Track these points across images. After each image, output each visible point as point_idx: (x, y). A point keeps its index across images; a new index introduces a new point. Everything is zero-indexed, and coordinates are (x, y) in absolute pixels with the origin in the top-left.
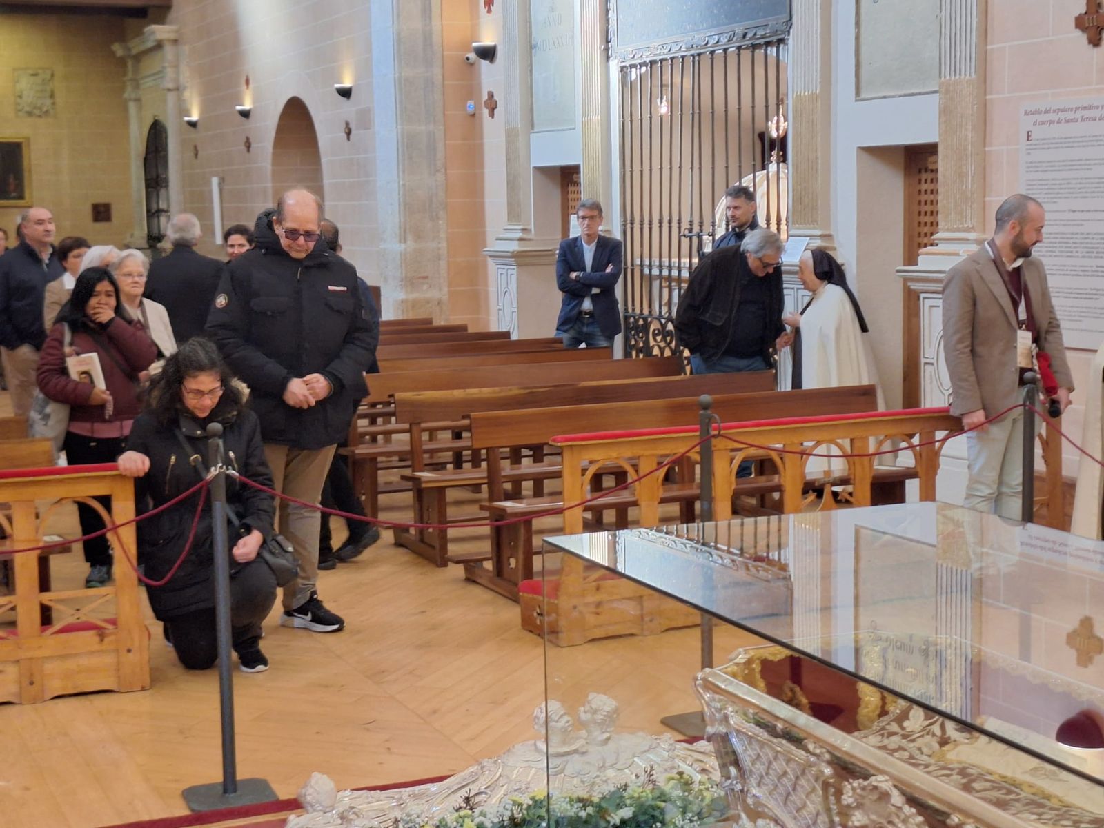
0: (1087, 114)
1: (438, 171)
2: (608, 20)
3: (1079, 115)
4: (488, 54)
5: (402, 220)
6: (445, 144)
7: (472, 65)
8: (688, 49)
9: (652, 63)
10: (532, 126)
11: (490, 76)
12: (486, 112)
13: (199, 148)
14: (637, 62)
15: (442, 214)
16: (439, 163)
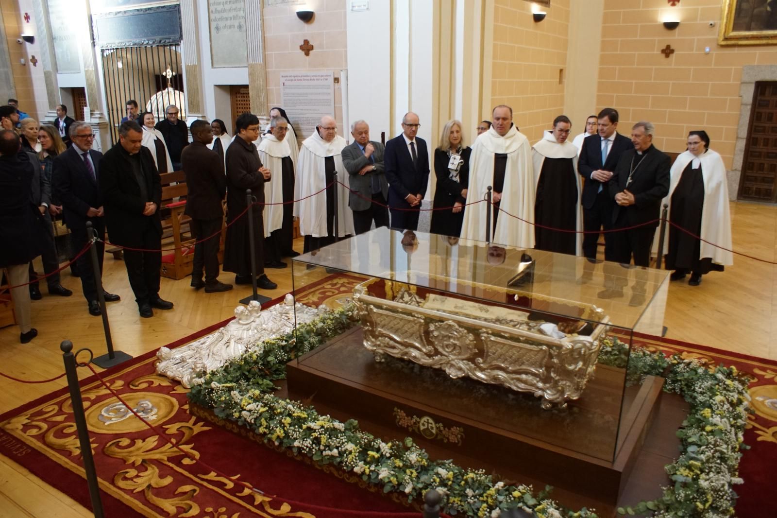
0: (305, 78)
1: (12, 88)
2: (93, 31)
3: (302, 78)
4: (30, 39)
6: (13, 77)
7: (21, 44)
8: (134, 45)
9: (116, 49)
10: (57, 70)
11: (31, 49)
12: (31, 64)
14: (110, 48)
16: (12, 85)
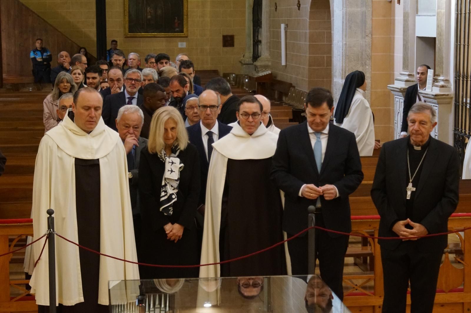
1: (367, 36)
5: (344, 65)
6: (372, 19)
10: (417, 13)
13: (277, 5)
15: (368, 62)
16: (368, 31)
